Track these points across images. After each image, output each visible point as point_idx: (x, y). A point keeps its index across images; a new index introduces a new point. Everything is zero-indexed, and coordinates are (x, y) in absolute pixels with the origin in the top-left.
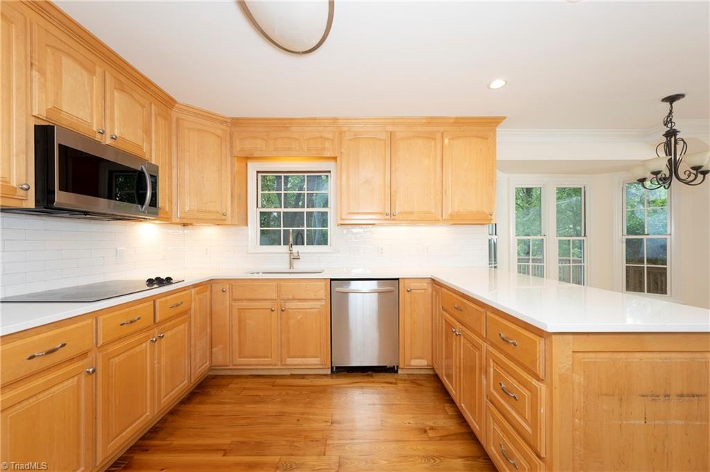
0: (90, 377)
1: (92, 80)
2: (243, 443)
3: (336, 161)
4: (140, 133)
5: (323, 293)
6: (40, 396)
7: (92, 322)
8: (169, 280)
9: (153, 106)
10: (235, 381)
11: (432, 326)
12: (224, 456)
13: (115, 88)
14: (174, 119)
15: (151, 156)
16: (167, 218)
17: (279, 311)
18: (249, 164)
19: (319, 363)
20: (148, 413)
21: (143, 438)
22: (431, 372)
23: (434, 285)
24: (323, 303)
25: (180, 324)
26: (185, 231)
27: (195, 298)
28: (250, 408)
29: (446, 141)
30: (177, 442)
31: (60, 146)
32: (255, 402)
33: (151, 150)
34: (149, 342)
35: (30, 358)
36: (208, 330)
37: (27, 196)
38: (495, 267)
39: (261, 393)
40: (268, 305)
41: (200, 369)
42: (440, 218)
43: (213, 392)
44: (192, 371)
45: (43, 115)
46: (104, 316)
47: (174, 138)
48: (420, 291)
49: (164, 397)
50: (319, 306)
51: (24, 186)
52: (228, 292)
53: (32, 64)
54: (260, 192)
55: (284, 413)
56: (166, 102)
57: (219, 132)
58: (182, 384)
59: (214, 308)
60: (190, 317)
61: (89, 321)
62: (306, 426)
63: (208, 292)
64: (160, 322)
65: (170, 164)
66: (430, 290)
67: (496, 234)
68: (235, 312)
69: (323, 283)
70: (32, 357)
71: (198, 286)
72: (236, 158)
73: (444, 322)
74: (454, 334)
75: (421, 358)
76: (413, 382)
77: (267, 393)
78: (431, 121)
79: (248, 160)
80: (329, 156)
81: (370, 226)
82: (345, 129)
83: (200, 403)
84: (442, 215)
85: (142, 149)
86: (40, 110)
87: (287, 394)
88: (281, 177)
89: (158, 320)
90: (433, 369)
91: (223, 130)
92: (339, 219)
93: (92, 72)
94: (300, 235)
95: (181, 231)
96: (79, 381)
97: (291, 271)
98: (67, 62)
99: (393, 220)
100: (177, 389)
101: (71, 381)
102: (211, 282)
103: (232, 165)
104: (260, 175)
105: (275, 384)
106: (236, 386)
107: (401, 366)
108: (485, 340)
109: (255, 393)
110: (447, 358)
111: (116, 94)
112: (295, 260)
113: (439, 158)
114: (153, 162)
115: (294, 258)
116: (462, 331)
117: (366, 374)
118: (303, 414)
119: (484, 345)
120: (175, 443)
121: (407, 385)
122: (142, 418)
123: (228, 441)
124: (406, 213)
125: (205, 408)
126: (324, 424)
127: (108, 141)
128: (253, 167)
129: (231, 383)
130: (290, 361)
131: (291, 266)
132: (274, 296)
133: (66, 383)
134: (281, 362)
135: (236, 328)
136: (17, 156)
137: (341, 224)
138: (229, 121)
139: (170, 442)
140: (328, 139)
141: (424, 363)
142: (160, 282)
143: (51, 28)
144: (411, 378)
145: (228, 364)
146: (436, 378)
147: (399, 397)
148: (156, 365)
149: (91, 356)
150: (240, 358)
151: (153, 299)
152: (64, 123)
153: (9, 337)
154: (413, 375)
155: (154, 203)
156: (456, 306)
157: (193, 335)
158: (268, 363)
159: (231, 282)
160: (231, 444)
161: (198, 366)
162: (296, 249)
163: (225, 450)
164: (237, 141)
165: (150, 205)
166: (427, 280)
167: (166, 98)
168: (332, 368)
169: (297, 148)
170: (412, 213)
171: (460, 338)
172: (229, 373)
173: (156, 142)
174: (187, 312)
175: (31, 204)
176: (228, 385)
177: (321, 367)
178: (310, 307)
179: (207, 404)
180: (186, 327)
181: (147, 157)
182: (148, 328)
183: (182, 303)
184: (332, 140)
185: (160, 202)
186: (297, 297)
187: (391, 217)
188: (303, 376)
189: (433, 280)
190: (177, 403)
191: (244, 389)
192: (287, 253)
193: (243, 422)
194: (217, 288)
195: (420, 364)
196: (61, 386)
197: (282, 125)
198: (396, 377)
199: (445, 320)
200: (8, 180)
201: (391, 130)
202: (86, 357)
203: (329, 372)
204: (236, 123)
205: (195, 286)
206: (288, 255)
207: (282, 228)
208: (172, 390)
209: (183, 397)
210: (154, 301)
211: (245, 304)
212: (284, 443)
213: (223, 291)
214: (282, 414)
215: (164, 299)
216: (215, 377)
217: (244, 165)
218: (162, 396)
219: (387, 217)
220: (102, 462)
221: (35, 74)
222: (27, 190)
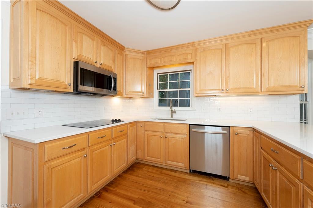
0: (85, 158)
1: (93, 43)
2: (143, 200)
3: (194, 65)
4: (111, 61)
5: (186, 131)
6: (67, 164)
7: (87, 136)
8: (120, 120)
9: (116, 50)
10: (146, 167)
11: (253, 158)
12: (134, 204)
13: (102, 45)
14: (125, 55)
15: (115, 71)
16: (121, 95)
17: (164, 137)
18: (154, 70)
19: (183, 166)
20: (109, 175)
21: (107, 185)
22: (252, 185)
23: (254, 132)
24: (185, 136)
25: (123, 139)
26: (131, 100)
27: (130, 129)
28: (149, 182)
29: (264, 45)
30: (118, 190)
31: (80, 68)
32: (152, 180)
33: (115, 68)
34: (109, 146)
35: (63, 149)
36: (136, 142)
37: (70, 87)
38: (305, 123)
39: (155, 176)
40: (159, 134)
41: (132, 158)
42: (260, 91)
43: (136, 170)
44: (128, 159)
45: (76, 57)
46: (91, 134)
47: (124, 63)
48: (244, 135)
49: (116, 169)
50: (184, 138)
51: (69, 84)
52: (143, 126)
53: (73, 39)
54: (159, 83)
55: (164, 189)
56: (121, 48)
57: (142, 58)
58: (123, 165)
59: (138, 133)
60: (127, 136)
61: (85, 136)
62: (173, 200)
63: (135, 127)
64: (114, 138)
65: (123, 73)
66: (252, 135)
67: (306, 101)
68: (146, 136)
69: (186, 126)
70: (64, 149)
71: (131, 124)
72: (148, 68)
73: (263, 157)
74: (271, 168)
75: (246, 176)
76: (239, 189)
77: (158, 176)
78: (252, 33)
79: (154, 69)
80: (190, 62)
81: (213, 97)
82: (198, 47)
83: (131, 174)
84: (261, 89)
85: (112, 68)
86: (75, 56)
87: (167, 179)
88: (168, 75)
89: (113, 137)
90: (254, 184)
91: (143, 57)
92: (195, 93)
93: (93, 40)
94: (176, 102)
95: (129, 101)
96: (81, 159)
97: (172, 119)
98: (84, 37)
99: (227, 93)
100: (121, 166)
101: (78, 159)
102: (136, 122)
103: (147, 71)
104: (159, 75)
105: (162, 172)
106: (146, 169)
107: (231, 177)
108: (301, 180)
109: (153, 175)
110: (264, 179)
111: (102, 47)
112: (173, 114)
113: (259, 54)
114: (116, 73)
115: (173, 113)
116: (278, 167)
117: (209, 177)
118: (172, 192)
119: (301, 185)
120: (117, 191)
121: (235, 190)
122: (106, 178)
123: (137, 197)
124: (235, 89)
125: (131, 177)
126: (182, 202)
127: (99, 66)
128: (156, 72)
129: (143, 168)
130: (169, 162)
131: (172, 116)
132: (162, 130)
133: (76, 160)
134: (165, 162)
135: (146, 143)
136: (68, 73)
137: (197, 96)
138: (145, 52)
139: (115, 190)
140: (190, 53)
141: (247, 179)
142: (116, 121)
143: (80, 26)
144: (238, 186)
145: (143, 158)
146: (255, 190)
147: (229, 197)
148: (112, 156)
149: (86, 150)
150: (148, 157)
151: (112, 128)
152: (83, 60)
153: (56, 140)
154: (239, 184)
155: (115, 89)
156: (272, 149)
157: (128, 144)
158: (159, 161)
159: (145, 122)
160: (138, 199)
161: (130, 158)
162: (174, 108)
163: (135, 201)
164: (149, 61)
165: (113, 90)
166: (250, 129)
167: (121, 47)
168: (190, 170)
169: (174, 60)
170: (239, 89)
171: (276, 173)
172: (144, 162)
173: (117, 65)
174: (126, 134)
175: (72, 91)
176: (142, 168)
177: (184, 168)
178: (179, 137)
179: (133, 175)
180: (126, 141)
181: (113, 71)
182: (110, 140)
183: (124, 130)
184: (191, 53)
185: (118, 89)
186: (174, 132)
187: (226, 91)
188: (175, 171)
189: (254, 130)
190: (122, 172)
191: (148, 171)
192: (170, 110)
193: (145, 188)
194: (139, 124)
195: (244, 179)
196: (74, 160)
197: (167, 50)
198: (228, 183)
199: (263, 156)
200: (64, 82)
201: (226, 43)
202: (84, 150)
203: (189, 172)
204: (148, 53)
205: (130, 123)
206: (170, 111)
207: (168, 99)
208: (119, 167)
209: (125, 170)
210: (112, 129)
211: (150, 133)
212: (161, 206)
213: (141, 126)
214: (162, 189)
215: (116, 128)
216: (138, 163)
217: (152, 71)
218: (115, 169)
219: (223, 92)
220: (90, 193)
221: (74, 43)
222: (70, 85)
